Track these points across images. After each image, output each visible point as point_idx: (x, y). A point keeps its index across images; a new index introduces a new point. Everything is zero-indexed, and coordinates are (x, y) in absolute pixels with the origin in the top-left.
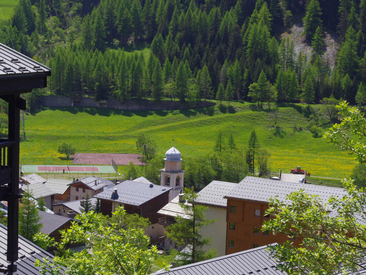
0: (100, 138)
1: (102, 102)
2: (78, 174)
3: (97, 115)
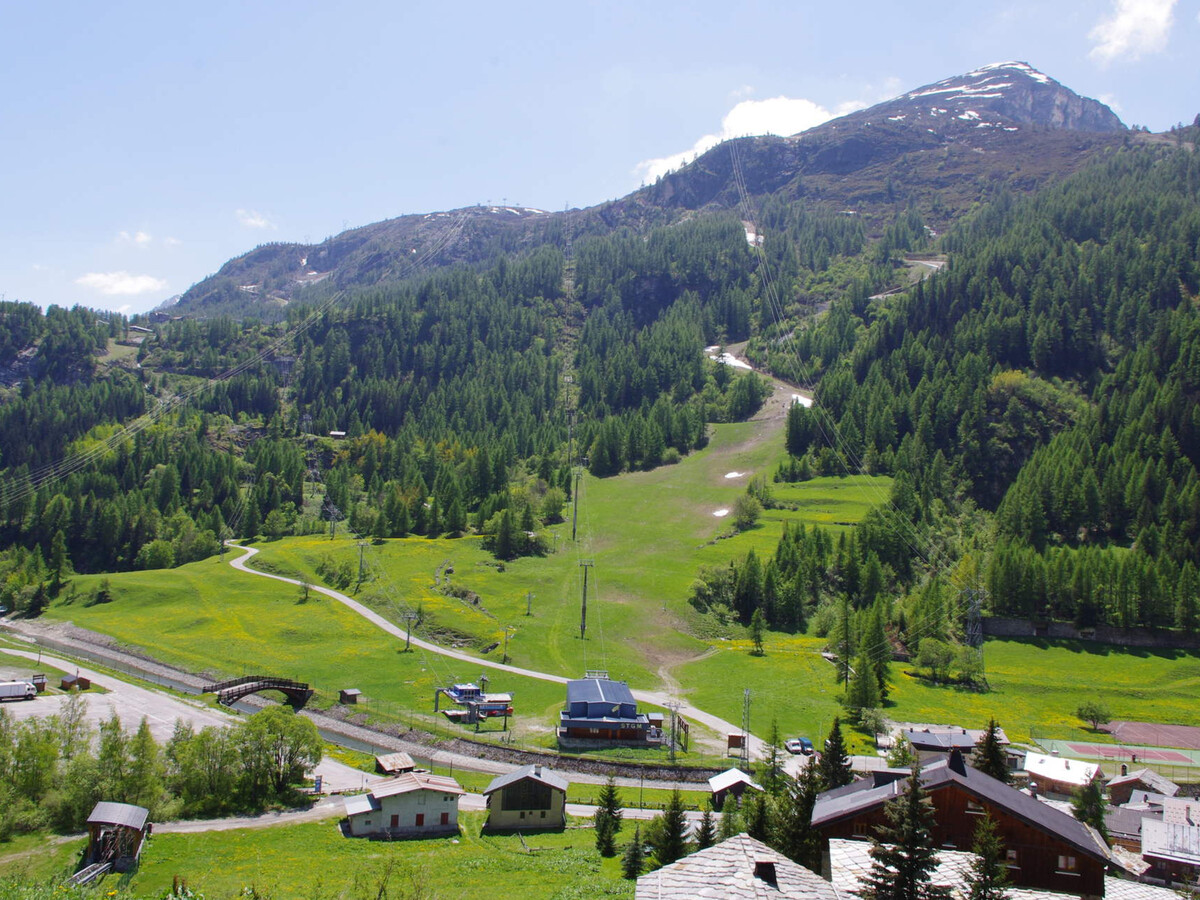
0: (1120, 694)
1: (1086, 630)
2: (1173, 767)
3: (1085, 653)
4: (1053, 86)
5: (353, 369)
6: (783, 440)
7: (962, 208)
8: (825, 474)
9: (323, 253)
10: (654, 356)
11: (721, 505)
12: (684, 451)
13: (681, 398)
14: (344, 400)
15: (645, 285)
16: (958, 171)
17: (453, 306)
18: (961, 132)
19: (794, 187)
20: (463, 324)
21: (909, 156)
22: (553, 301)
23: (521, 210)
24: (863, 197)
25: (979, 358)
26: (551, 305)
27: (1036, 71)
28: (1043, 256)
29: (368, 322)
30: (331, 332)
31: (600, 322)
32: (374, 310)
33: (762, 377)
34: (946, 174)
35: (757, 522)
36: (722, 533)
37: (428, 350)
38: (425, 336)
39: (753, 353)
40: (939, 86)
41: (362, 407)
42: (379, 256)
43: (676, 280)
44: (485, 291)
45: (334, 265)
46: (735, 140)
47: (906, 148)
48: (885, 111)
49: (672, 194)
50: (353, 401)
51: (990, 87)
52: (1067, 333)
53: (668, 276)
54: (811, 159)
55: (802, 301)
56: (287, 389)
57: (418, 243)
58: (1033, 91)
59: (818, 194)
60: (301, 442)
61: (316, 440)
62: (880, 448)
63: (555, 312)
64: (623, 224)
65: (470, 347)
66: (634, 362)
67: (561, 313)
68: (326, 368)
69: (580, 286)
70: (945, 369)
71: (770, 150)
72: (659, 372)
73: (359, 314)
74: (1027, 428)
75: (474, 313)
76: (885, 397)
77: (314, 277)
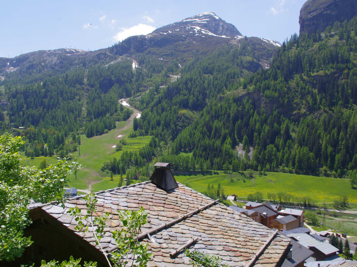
4: (220, 20)
5: (25, 106)
6: (132, 127)
7: (188, 59)
8: (140, 136)
9: (14, 62)
10: (105, 103)
11: (114, 144)
12: (110, 130)
13: (111, 115)
14: (23, 115)
15: (105, 81)
16: (188, 48)
17: (53, 87)
18: (191, 36)
19: (148, 51)
20: (56, 93)
21: (177, 43)
22: (81, 86)
23: (75, 50)
24: (164, 55)
25: (176, 107)
26: (80, 87)
27: (216, 16)
28: (197, 79)
29: (29, 92)
30: (18, 95)
31: (93, 92)
32: (30, 88)
33: (131, 109)
34: (186, 49)
35: (121, 149)
36: (113, 152)
37: (46, 101)
38: (45, 96)
39: (130, 102)
40: (191, 18)
41: (28, 118)
42: (32, 65)
43: (113, 80)
44: (62, 83)
45: (18, 66)
46: (133, 36)
47: (177, 41)
48: (175, 27)
49: (116, 51)
50: (25, 116)
51: (204, 20)
52: (198, 100)
53: (111, 79)
54: (152, 43)
55: (144, 87)
56: (6, 112)
57: (44, 61)
58: (214, 21)
59: (154, 53)
60: (11, 130)
61: (15, 130)
62: (152, 129)
63: (81, 89)
64: (103, 59)
65: (58, 100)
66: (100, 105)
67: (83, 89)
68: (17, 106)
69: (88, 81)
70: (169, 109)
71: (142, 40)
72: (106, 108)
73: (26, 90)
74: (185, 123)
75: (59, 90)
76: (155, 116)
77: (12, 69)
